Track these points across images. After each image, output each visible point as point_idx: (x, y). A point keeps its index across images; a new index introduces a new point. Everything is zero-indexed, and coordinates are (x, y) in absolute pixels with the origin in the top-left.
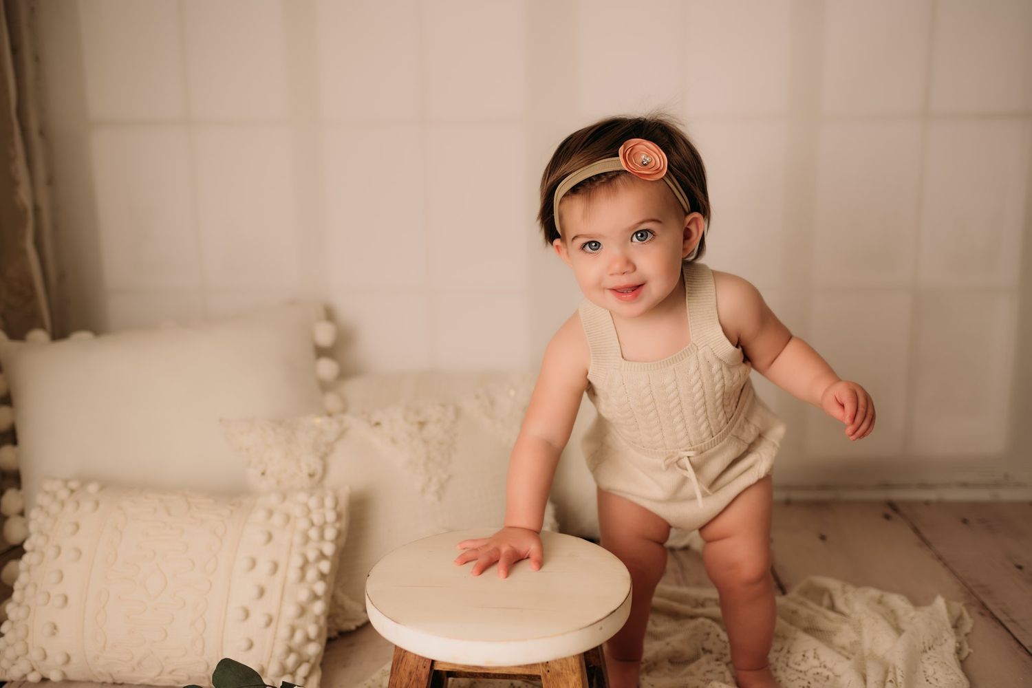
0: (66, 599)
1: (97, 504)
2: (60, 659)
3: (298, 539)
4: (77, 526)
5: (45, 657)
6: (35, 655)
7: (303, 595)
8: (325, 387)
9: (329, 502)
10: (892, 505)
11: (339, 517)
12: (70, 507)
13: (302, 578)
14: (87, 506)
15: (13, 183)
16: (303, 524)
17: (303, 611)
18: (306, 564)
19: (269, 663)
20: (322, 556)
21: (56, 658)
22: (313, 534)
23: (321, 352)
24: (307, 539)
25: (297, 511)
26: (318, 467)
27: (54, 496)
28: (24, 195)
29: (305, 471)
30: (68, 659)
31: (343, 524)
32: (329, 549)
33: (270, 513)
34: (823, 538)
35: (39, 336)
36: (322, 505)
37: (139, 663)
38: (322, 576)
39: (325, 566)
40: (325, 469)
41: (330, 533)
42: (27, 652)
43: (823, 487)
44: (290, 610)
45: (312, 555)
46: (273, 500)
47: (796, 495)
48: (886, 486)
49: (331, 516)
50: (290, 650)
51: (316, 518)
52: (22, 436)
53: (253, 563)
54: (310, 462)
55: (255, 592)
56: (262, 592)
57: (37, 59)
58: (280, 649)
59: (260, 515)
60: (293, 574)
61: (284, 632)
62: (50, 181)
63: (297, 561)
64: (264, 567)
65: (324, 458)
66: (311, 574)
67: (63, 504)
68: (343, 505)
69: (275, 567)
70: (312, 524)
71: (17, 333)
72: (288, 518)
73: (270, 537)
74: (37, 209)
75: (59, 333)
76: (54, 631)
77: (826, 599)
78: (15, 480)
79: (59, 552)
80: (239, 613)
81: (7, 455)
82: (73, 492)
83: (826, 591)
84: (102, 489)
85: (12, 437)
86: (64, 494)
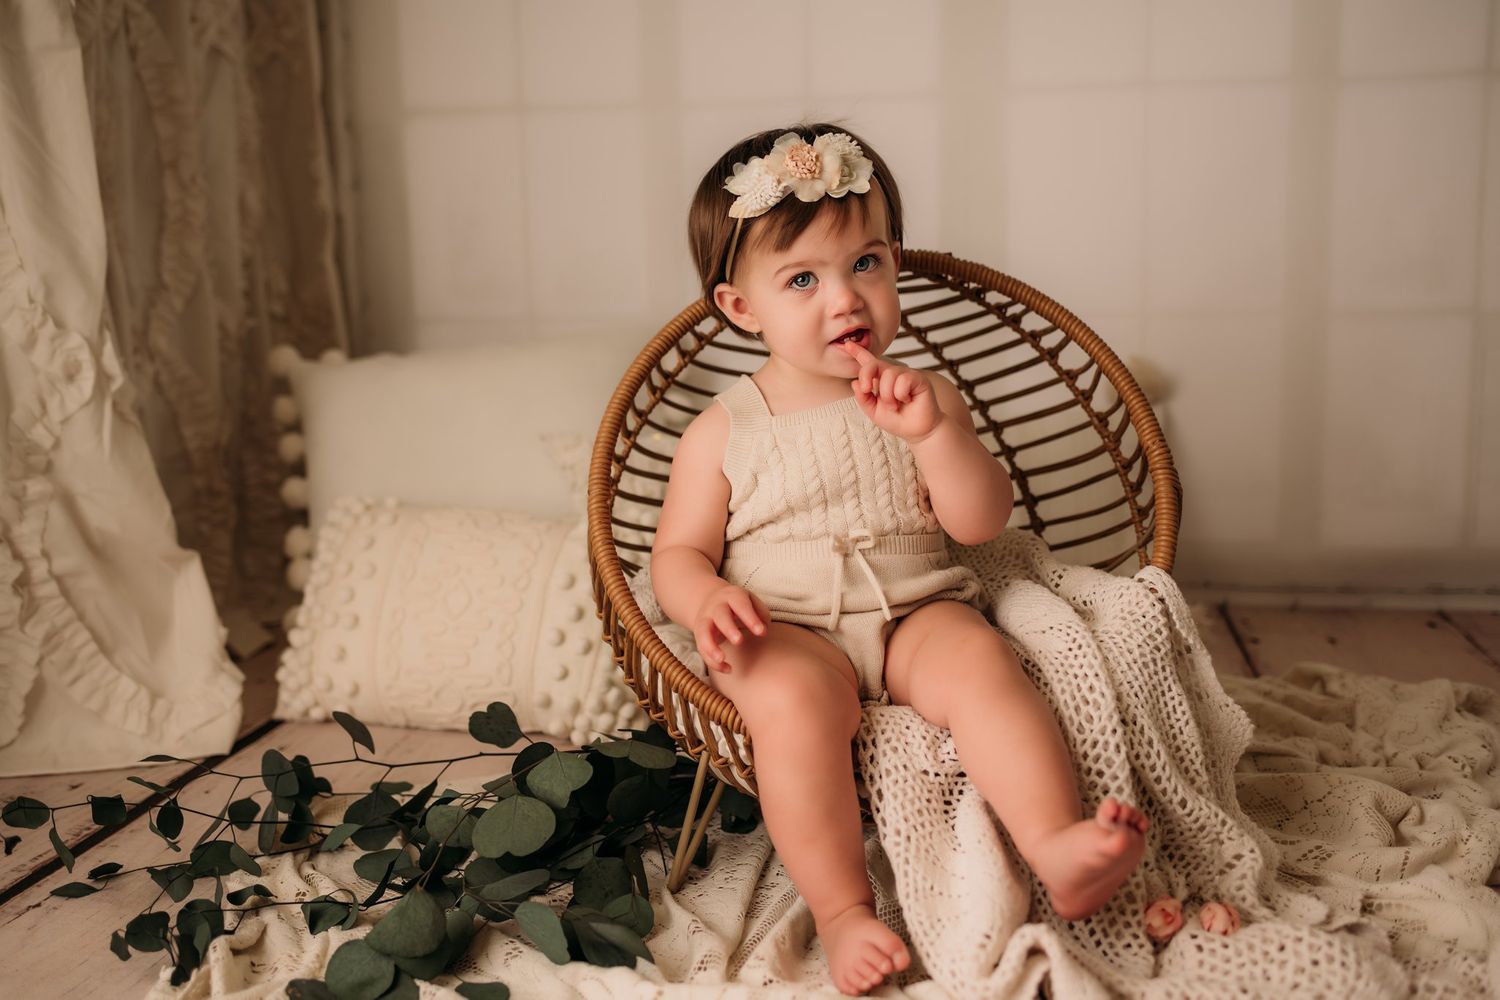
0: (356, 620)
1: (395, 519)
2: (347, 688)
4: (371, 543)
5: (330, 687)
6: (320, 682)
10: (1444, 616)
12: (365, 520)
14: (384, 519)
15: (313, 183)
19: (586, 696)
21: (343, 686)
27: (347, 511)
28: (325, 197)
30: (355, 692)
34: (1332, 641)
35: (335, 357)
37: (437, 694)
42: (310, 681)
43: (1346, 590)
47: (1307, 600)
48: (1438, 591)
50: (612, 682)
52: (315, 467)
53: (572, 581)
55: (572, 611)
56: (581, 613)
57: (347, 36)
58: (600, 678)
61: (605, 660)
62: (357, 184)
64: (585, 584)
67: (357, 518)
71: (312, 351)
74: (339, 220)
75: (361, 348)
76: (342, 655)
77: (1317, 687)
78: (301, 516)
79: (351, 568)
80: (553, 636)
81: (293, 489)
82: (368, 508)
83: (1317, 680)
84: (401, 504)
85: (300, 469)
86: (358, 508)
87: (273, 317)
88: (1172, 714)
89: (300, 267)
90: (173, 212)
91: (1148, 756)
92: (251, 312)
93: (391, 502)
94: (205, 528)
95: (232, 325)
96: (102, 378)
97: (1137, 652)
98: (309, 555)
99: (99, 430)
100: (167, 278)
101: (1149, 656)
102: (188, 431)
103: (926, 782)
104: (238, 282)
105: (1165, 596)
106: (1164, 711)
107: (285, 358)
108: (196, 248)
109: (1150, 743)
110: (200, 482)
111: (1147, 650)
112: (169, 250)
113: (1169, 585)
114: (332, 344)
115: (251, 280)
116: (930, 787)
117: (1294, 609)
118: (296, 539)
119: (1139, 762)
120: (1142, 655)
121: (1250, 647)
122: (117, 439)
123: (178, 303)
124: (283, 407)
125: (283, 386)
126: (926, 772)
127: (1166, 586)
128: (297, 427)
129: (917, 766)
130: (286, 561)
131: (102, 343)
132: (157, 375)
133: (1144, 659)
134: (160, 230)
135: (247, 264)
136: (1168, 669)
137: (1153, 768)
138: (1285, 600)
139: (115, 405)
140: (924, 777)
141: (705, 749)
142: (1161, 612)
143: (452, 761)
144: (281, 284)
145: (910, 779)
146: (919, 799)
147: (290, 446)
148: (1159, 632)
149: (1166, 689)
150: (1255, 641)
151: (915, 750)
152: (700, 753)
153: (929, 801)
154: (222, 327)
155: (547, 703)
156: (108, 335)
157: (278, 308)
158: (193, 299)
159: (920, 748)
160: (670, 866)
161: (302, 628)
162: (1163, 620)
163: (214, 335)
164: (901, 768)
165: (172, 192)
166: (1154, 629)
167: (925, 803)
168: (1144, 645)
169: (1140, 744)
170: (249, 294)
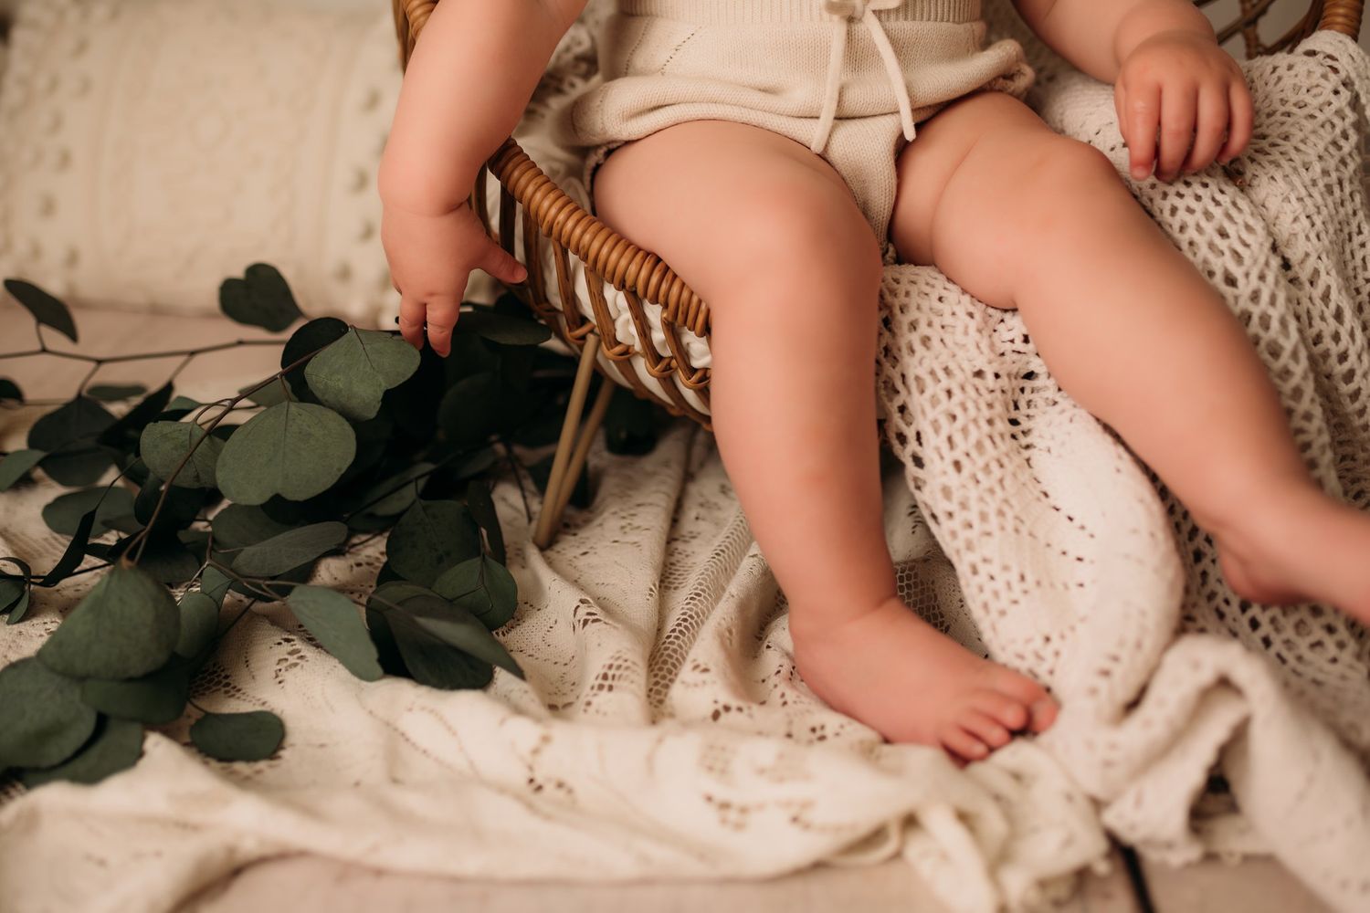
1: (114, 14)
2: (60, 255)
4: (82, 48)
5: (36, 252)
6: (21, 247)
12: (73, 16)
14: (101, 13)
21: (54, 253)
30: (72, 259)
42: (9, 243)
53: (374, 100)
55: (375, 142)
67: (61, 13)
76: (48, 208)
79: (54, 85)
80: (350, 178)
88: (1359, 270)
91: (1336, 337)
97: (1317, 167)
101: (1334, 175)
103: (983, 391)
105: (1353, 75)
106: (1350, 266)
109: (1338, 316)
111: (1332, 163)
113: (1358, 60)
116: (989, 397)
119: (1321, 347)
120: (1325, 173)
126: (979, 374)
127: (1353, 59)
129: (966, 366)
133: (1327, 180)
136: (1358, 198)
137: (1343, 357)
140: (977, 381)
141: (592, 331)
142: (1349, 104)
143: (193, 353)
145: (956, 391)
146: (975, 421)
148: (1345, 136)
149: (1355, 229)
151: (960, 337)
152: (583, 338)
153: (990, 422)
155: (345, 274)
159: (966, 333)
160: (535, 506)
162: (1351, 116)
164: (941, 374)
166: (1338, 131)
167: (986, 428)
168: (1327, 156)
169: (1323, 318)
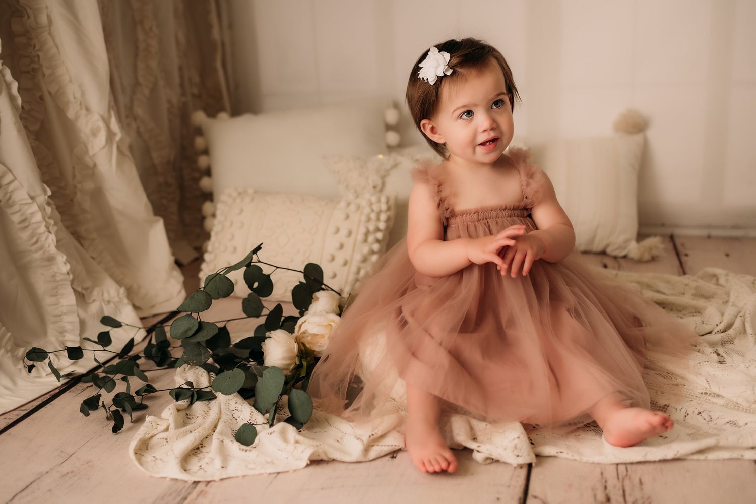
0: (236, 249)
1: (253, 199)
3: (364, 218)
4: (242, 211)
7: (366, 249)
8: (390, 148)
9: (383, 199)
11: (389, 209)
12: (238, 200)
13: (366, 241)
14: (248, 199)
15: (210, 27)
16: (367, 210)
17: (365, 260)
18: (367, 233)
19: (345, 286)
20: (378, 230)
22: (373, 216)
23: (389, 128)
24: (369, 220)
25: (364, 203)
26: (379, 183)
27: (230, 195)
28: (216, 33)
29: (372, 185)
31: (391, 213)
32: (382, 225)
33: (349, 204)
34: (727, 255)
35: (223, 116)
36: (379, 201)
38: (378, 241)
39: (380, 235)
40: (383, 185)
41: (383, 217)
43: (736, 227)
44: (358, 257)
45: (372, 228)
46: (351, 196)
47: (714, 233)
49: (384, 207)
50: (357, 280)
51: (375, 207)
52: (215, 171)
53: (337, 231)
54: (374, 179)
55: (338, 245)
56: (342, 247)
58: (351, 278)
59: (343, 204)
60: (360, 237)
61: (354, 269)
62: (231, 26)
63: (362, 230)
64: (343, 232)
65: (383, 178)
66: (371, 238)
67: (234, 199)
68: (392, 202)
69: (350, 233)
70: (373, 211)
71: (212, 113)
72: (358, 207)
73: (347, 217)
74: (223, 45)
75: (236, 112)
77: (714, 280)
78: (209, 196)
79: (232, 224)
80: (329, 257)
81: (205, 183)
82: (240, 193)
83: (715, 276)
84: (255, 192)
85: (208, 173)
86: (235, 194)
87: (193, 95)
89: (205, 70)
90: (142, 46)
92: (184, 94)
93: (251, 191)
94: (165, 202)
95: (175, 101)
96: (110, 134)
98: (214, 215)
99: (110, 160)
100: (141, 79)
102: (155, 155)
104: (177, 79)
107: (199, 117)
108: (154, 64)
110: (161, 180)
112: (141, 65)
114: (222, 109)
115: (182, 76)
117: (709, 237)
118: (207, 207)
121: (684, 258)
122: (119, 164)
123: (147, 92)
124: (199, 142)
125: (199, 131)
128: (206, 152)
130: (203, 218)
131: (110, 117)
132: (138, 128)
134: (136, 55)
135: (181, 69)
138: (704, 233)
139: (118, 147)
144: (196, 79)
147: (203, 161)
150: (687, 255)
154: (169, 102)
156: (113, 113)
157: (195, 91)
158: (154, 89)
161: (210, 253)
163: (165, 106)
165: (141, 36)
170: (182, 85)
